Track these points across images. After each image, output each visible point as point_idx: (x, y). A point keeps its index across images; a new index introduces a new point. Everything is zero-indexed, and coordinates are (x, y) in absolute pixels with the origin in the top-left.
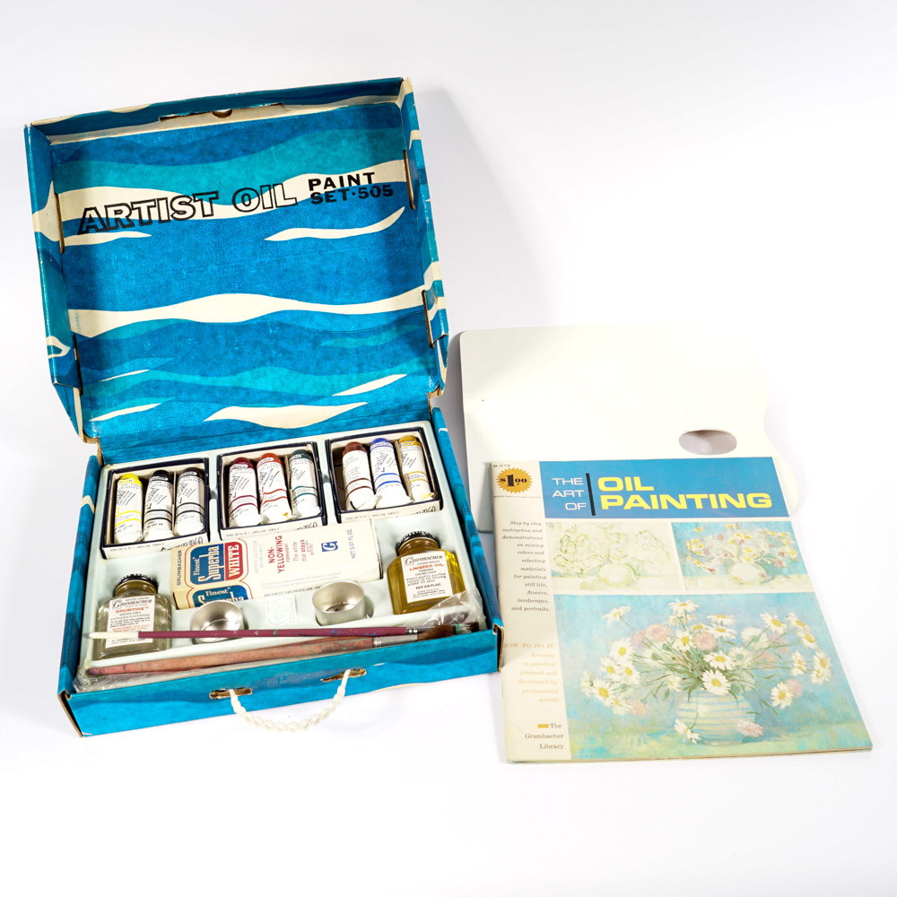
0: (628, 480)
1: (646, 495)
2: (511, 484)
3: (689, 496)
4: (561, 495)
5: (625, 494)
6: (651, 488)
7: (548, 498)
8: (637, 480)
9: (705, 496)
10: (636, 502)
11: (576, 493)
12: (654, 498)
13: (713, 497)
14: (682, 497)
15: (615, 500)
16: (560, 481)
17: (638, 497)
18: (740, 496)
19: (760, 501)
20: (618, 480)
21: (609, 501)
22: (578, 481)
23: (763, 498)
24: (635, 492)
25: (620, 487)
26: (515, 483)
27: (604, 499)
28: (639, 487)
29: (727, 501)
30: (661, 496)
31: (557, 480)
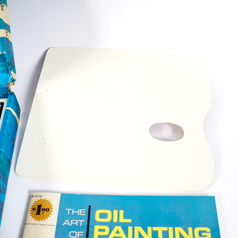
0: (116, 212)
1: (125, 227)
2: (38, 213)
3: (155, 229)
4: (69, 224)
5: (111, 225)
6: (130, 221)
7: (59, 226)
8: (122, 212)
9: (165, 229)
10: (118, 232)
11: (79, 223)
12: (130, 229)
13: (171, 229)
14: (149, 229)
15: (103, 230)
16: (71, 211)
17: (119, 228)
18: (190, 229)
19: (203, 234)
20: (109, 212)
21: (100, 230)
22: (82, 212)
23: (205, 232)
24: (118, 224)
25: (108, 220)
26: (41, 212)
27: (97, 228)
28: (122, 220)
29: (180, 233)
30: (135, 227)
31: (69, 210)
